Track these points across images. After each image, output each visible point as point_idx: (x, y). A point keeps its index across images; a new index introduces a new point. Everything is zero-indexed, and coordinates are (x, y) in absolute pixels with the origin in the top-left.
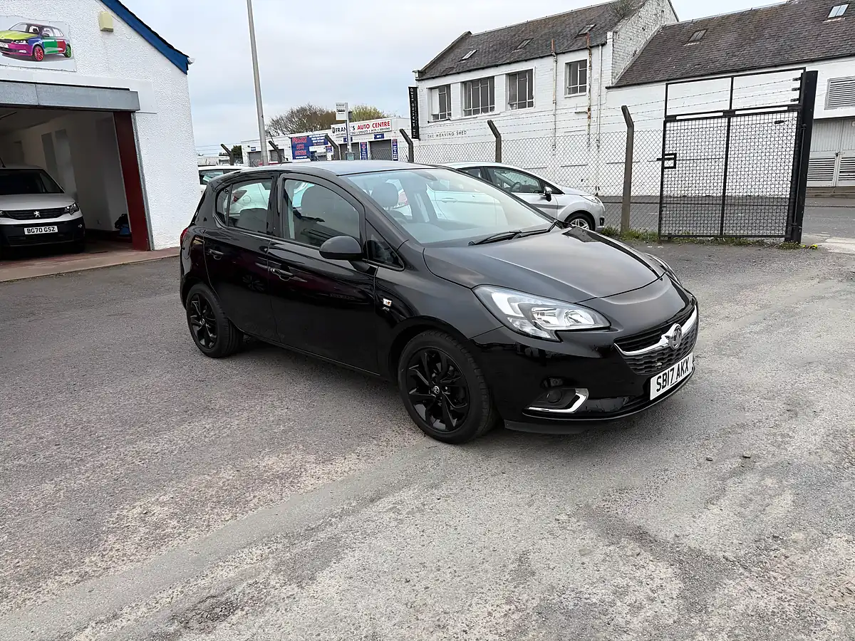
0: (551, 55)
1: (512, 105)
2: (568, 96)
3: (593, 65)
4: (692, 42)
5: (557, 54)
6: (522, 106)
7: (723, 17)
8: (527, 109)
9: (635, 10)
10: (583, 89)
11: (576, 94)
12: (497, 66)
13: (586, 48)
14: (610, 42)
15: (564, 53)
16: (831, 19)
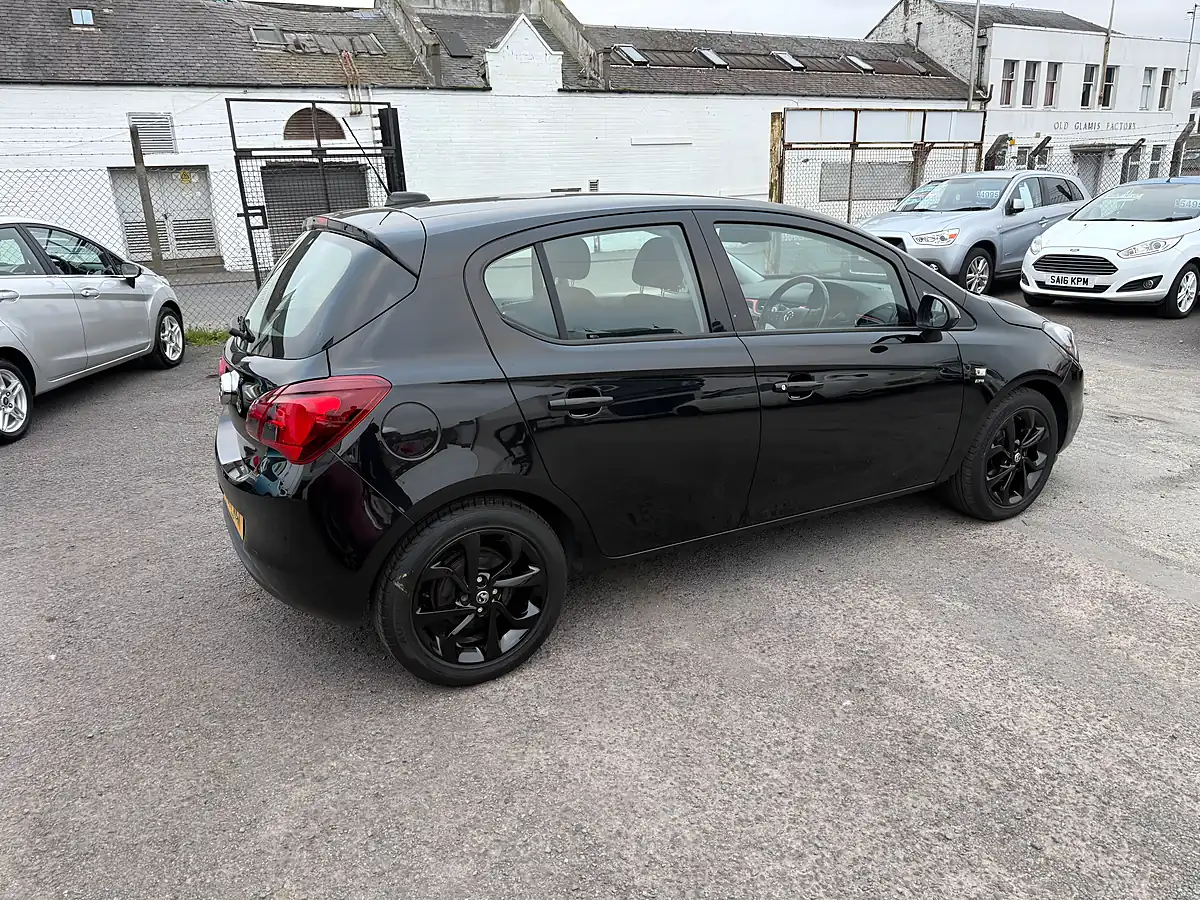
16: (78, 25)
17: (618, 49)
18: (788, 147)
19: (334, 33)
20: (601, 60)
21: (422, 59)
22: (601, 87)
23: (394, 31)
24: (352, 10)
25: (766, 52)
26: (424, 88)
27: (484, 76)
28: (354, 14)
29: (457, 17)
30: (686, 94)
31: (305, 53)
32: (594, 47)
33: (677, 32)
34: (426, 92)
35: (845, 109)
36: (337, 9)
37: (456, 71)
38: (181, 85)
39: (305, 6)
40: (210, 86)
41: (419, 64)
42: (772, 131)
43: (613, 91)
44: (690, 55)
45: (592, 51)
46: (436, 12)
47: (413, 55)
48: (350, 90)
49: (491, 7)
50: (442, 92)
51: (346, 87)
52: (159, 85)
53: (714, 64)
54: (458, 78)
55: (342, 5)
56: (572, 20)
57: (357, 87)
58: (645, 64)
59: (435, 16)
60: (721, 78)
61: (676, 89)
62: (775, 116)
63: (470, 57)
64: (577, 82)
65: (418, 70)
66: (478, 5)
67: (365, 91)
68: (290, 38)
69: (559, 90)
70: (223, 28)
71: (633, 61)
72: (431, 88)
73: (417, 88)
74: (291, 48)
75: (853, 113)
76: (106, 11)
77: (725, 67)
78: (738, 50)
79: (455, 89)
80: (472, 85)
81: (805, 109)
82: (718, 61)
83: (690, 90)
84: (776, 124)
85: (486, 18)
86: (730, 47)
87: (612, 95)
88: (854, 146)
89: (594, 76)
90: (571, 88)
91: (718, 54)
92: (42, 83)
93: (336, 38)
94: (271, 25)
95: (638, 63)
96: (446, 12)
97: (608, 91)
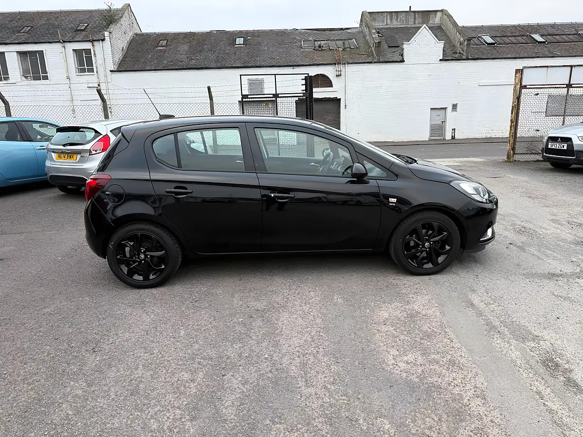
0: (59, 42)
1: (26, 77)
2: (78, 74)
3: (96, 54)
4: (160, 47)
5: (64, 42)
6: (36, 78)
7: (175, 34)
8: (42, 82)
9: (118, 19)
10: (92, 70)
11: (85, 74)
12: (6, 44)
13: (90, 41)
14: (107, 39)
15: (70, 42)
16: (237, 45)
17: (480, 37)
18: (525, 87)
19: (337, 40)
20: (465, 44)
21: (373, 49)
22: (464, 57)
23: (365, 37)
24: (348, 29)
25: (576, 32)
26: (371, 63)
27: (402, 55)
28: (349, 31)
29: (397, 28)
30: (515, 58)
31: (322, 50)
32: (463, 37)
33: (519, 26)
34: (372, 64)
35: (563, 66)
36: (342, 29)
37: (390, 55)
38: (268, 67)
39: (328, 29)
40: (280, 66)
41: (372, 51)
42: (515, 79)
43: (470, 59)
44: (524, 38)
45: (462, 39)
46: (388, 26)
47: (370, 47)
48: (337, 65)
49: (415, 22)
50: (380, 64)
51: (335, 64)
52: (260, 67)
53: (537, 41)
54: (389, 56)
55: (343, 27)
56: (455, 24)
57: (340, 64)
58: (494, 44)
59: (387, 29)
60: (539, 49)
61: (509, 56)
62: (517, 71)
63: (398, 47)
64: (451, 55)
65: (370, 54)
66: (409, 21)
67: (344, 66)
68: (317, 44)
69: (440, 60)
70: (291, 41)
71: (487, 43)
72: (375, 62)
73: (368, 63)
74: (317, 48)
75: (570, 68)
76: (249, 38)
77: (544, 42)
78: (556, 33)
79: (386, 62)
80: (395, 60)
81: (536, 67)
82: (540, 39)
83: (518, 56)
84: (518, 75)
85: (412, 27)
86: (551, 31)
87: (470, 61)
88: (569, 86)
89: (462, 52)
90: (447, 58)
91: (542, 36)
92: (220, 68)
93: (337, 42)
94: (311, 38)
95: (489, 44)
96: (392, 26)
97: (467, 59)
